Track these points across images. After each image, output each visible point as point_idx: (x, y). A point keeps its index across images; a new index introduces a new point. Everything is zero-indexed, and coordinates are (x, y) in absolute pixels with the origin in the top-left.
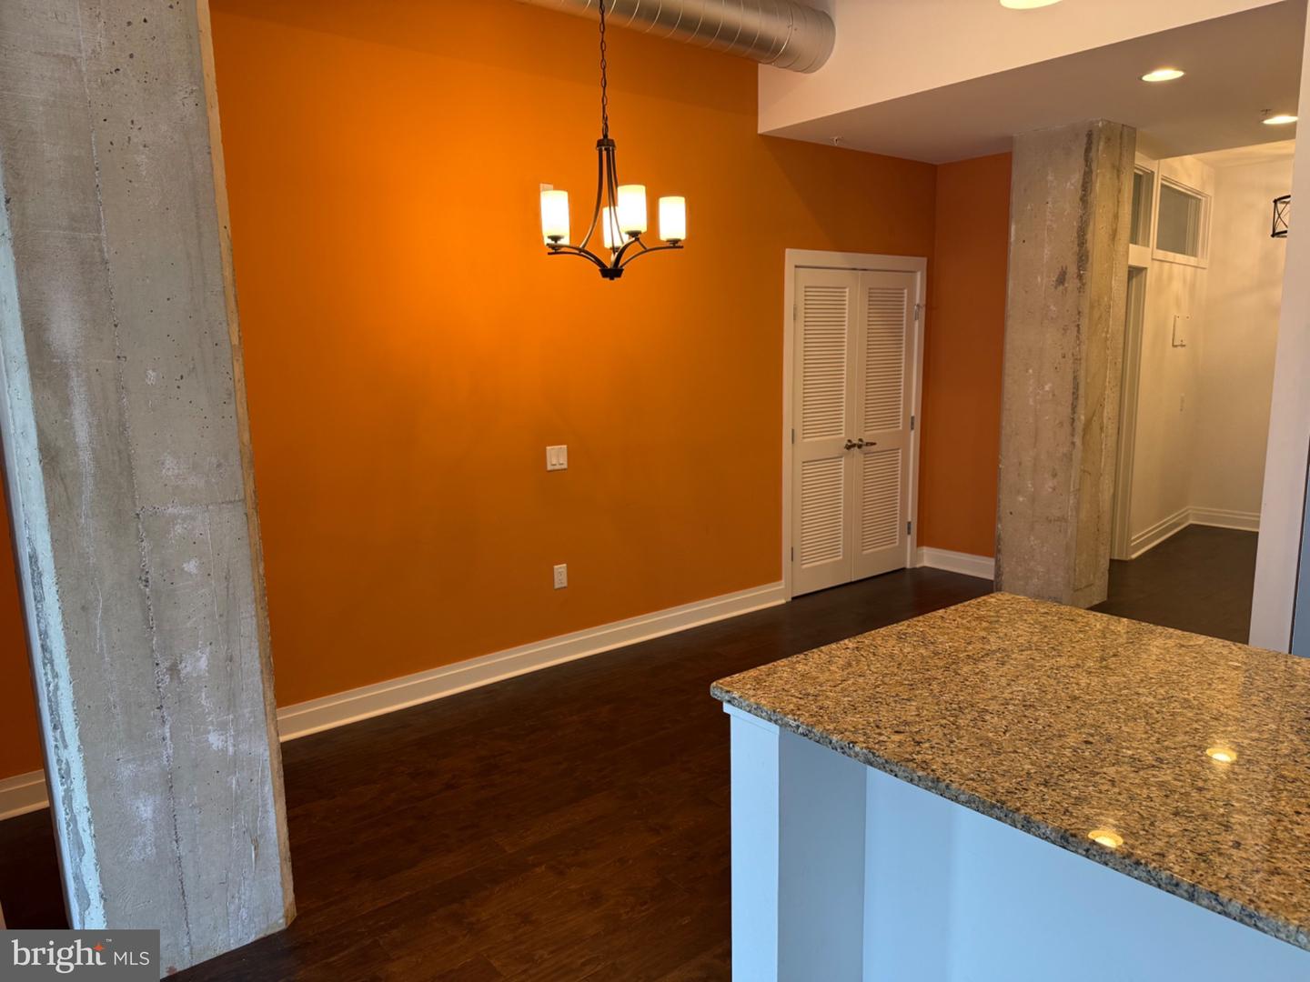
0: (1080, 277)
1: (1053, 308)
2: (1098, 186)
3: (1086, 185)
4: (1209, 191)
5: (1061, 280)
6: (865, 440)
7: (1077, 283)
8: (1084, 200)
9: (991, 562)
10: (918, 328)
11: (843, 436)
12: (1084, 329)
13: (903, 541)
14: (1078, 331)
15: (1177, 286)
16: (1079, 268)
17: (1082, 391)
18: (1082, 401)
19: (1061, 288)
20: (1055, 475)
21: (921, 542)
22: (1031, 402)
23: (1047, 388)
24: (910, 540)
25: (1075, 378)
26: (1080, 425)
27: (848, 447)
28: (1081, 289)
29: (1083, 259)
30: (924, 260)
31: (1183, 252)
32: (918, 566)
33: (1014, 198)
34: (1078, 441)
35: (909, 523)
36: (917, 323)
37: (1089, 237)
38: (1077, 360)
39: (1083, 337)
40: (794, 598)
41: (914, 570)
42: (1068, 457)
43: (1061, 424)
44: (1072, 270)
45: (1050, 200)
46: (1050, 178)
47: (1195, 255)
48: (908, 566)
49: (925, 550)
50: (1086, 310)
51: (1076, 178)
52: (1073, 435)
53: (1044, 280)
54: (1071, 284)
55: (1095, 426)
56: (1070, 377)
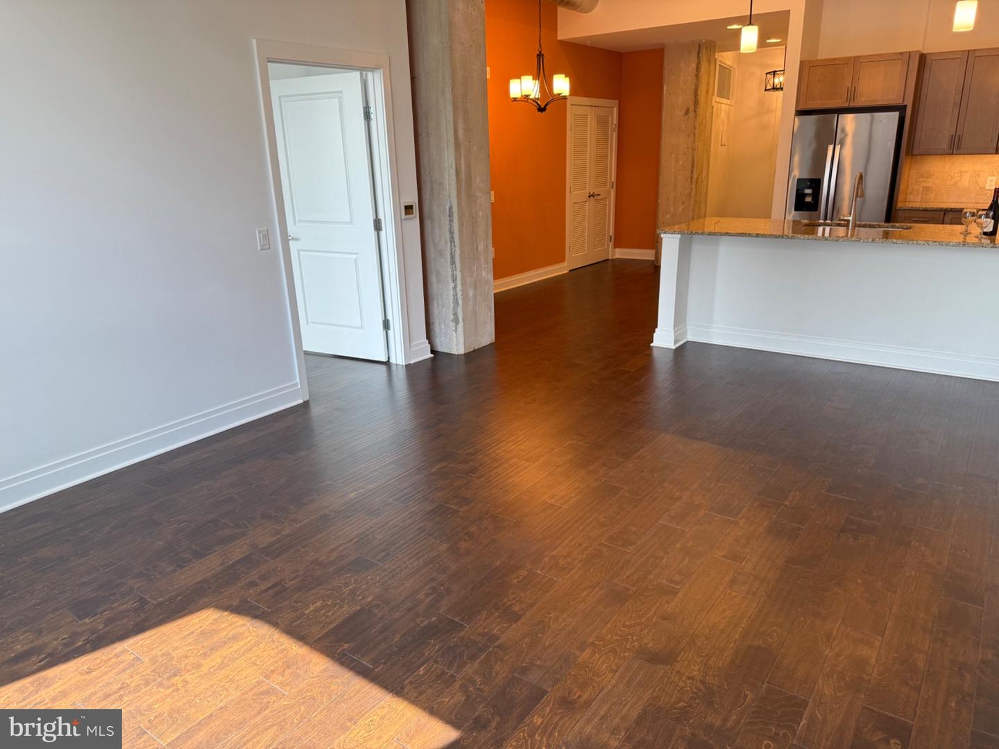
0: (695, 111)
1: (683, 126)
2: (702, 69)
3: (698, 69)
4: (735, 66)
5: (687, 112)
6: (596, 193)
7: (693, 113)
8: (697, 76)
9: (653, 252)
10: (615, 135)
11: (588, 191)
12: (697, 135)
13: (608, 246)
14: (694, 136)
15: (723, 115)
16: (695, 107)
17: (695, 164)
18: (695, 170)
19: (686, 116)
20: (683, 204)
21: (616, 246)
22: (673, 170)
23: (680, 163)
24: (611, 245)
25: (693, 158)
26: (694, 180)
27: (589, 197)
28: (695, 117)
29: (696, 103)
30: (617, 101)
31: (723, 97)
32: (614, 257)
33: (666, 73)
34: (693, 186)
35: (611, 237)
36: (614, 134)
37: (699, 93)
38: (694, 150)
39: (696, 140)
40: (570, 271)
41: (612, 260)
42: (690, 195)
43: (687, 180)
44: (692, 108)
45: (682, 75)
46: (682, 65)
47: (729, 99)
48: (610, 258)
49: (617, 250)
50: (697, 126)
51: (694, 65)
52: (691, 184)
53: (679, 113)
54: (691, 114)
55: (700, 180)
56: (690, 158)
